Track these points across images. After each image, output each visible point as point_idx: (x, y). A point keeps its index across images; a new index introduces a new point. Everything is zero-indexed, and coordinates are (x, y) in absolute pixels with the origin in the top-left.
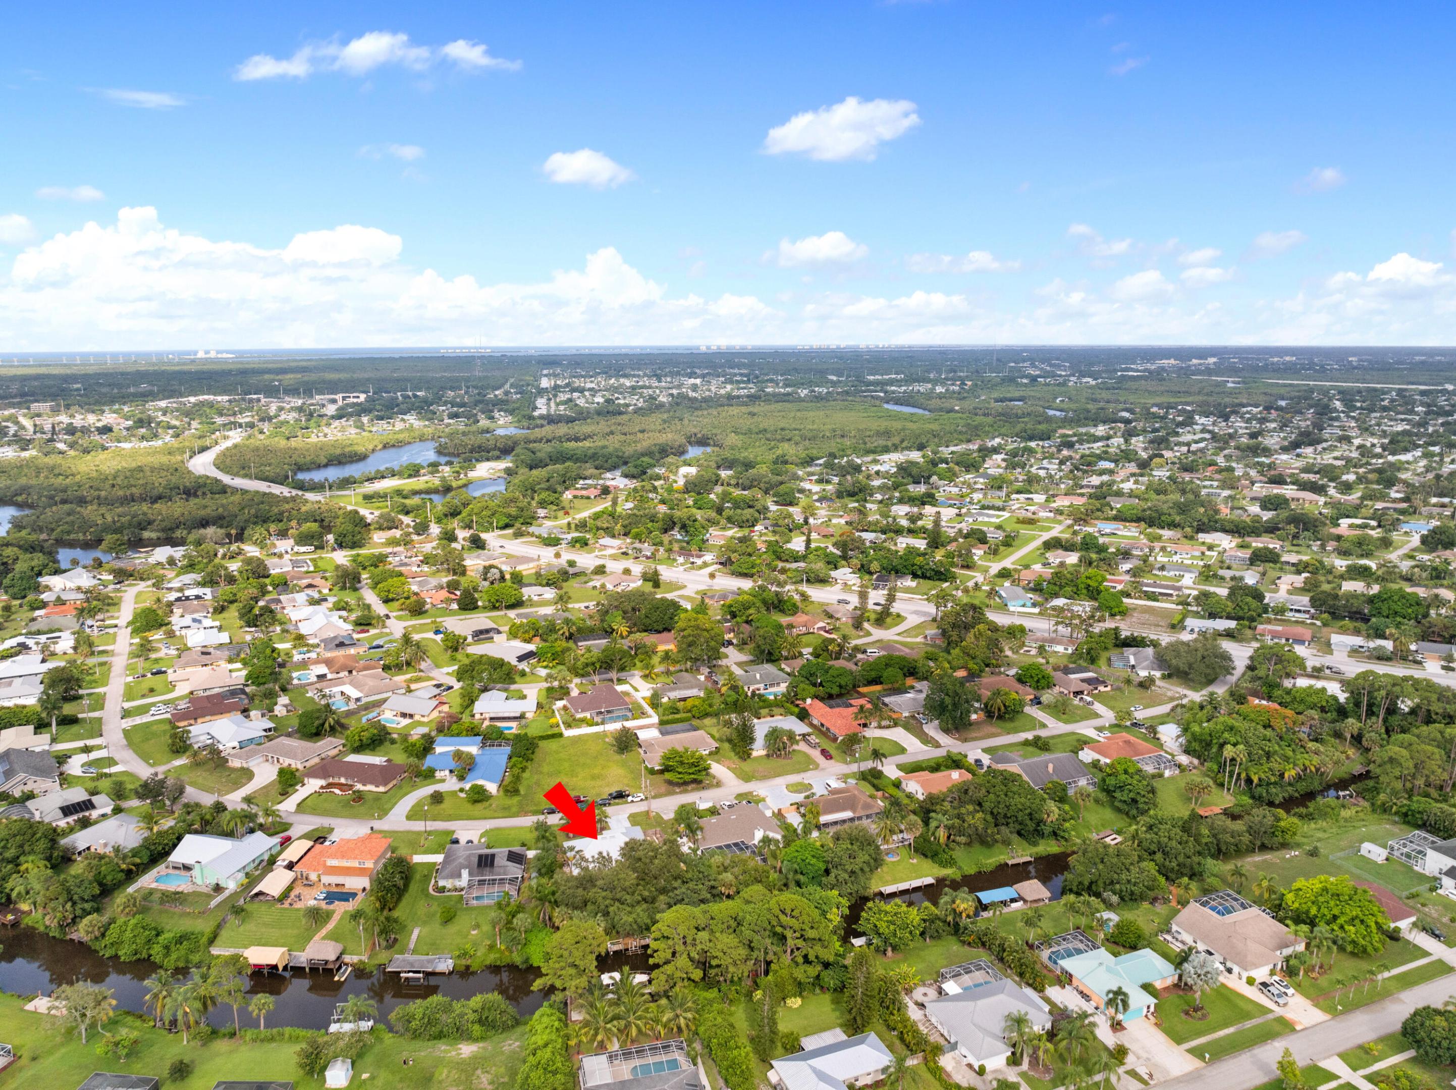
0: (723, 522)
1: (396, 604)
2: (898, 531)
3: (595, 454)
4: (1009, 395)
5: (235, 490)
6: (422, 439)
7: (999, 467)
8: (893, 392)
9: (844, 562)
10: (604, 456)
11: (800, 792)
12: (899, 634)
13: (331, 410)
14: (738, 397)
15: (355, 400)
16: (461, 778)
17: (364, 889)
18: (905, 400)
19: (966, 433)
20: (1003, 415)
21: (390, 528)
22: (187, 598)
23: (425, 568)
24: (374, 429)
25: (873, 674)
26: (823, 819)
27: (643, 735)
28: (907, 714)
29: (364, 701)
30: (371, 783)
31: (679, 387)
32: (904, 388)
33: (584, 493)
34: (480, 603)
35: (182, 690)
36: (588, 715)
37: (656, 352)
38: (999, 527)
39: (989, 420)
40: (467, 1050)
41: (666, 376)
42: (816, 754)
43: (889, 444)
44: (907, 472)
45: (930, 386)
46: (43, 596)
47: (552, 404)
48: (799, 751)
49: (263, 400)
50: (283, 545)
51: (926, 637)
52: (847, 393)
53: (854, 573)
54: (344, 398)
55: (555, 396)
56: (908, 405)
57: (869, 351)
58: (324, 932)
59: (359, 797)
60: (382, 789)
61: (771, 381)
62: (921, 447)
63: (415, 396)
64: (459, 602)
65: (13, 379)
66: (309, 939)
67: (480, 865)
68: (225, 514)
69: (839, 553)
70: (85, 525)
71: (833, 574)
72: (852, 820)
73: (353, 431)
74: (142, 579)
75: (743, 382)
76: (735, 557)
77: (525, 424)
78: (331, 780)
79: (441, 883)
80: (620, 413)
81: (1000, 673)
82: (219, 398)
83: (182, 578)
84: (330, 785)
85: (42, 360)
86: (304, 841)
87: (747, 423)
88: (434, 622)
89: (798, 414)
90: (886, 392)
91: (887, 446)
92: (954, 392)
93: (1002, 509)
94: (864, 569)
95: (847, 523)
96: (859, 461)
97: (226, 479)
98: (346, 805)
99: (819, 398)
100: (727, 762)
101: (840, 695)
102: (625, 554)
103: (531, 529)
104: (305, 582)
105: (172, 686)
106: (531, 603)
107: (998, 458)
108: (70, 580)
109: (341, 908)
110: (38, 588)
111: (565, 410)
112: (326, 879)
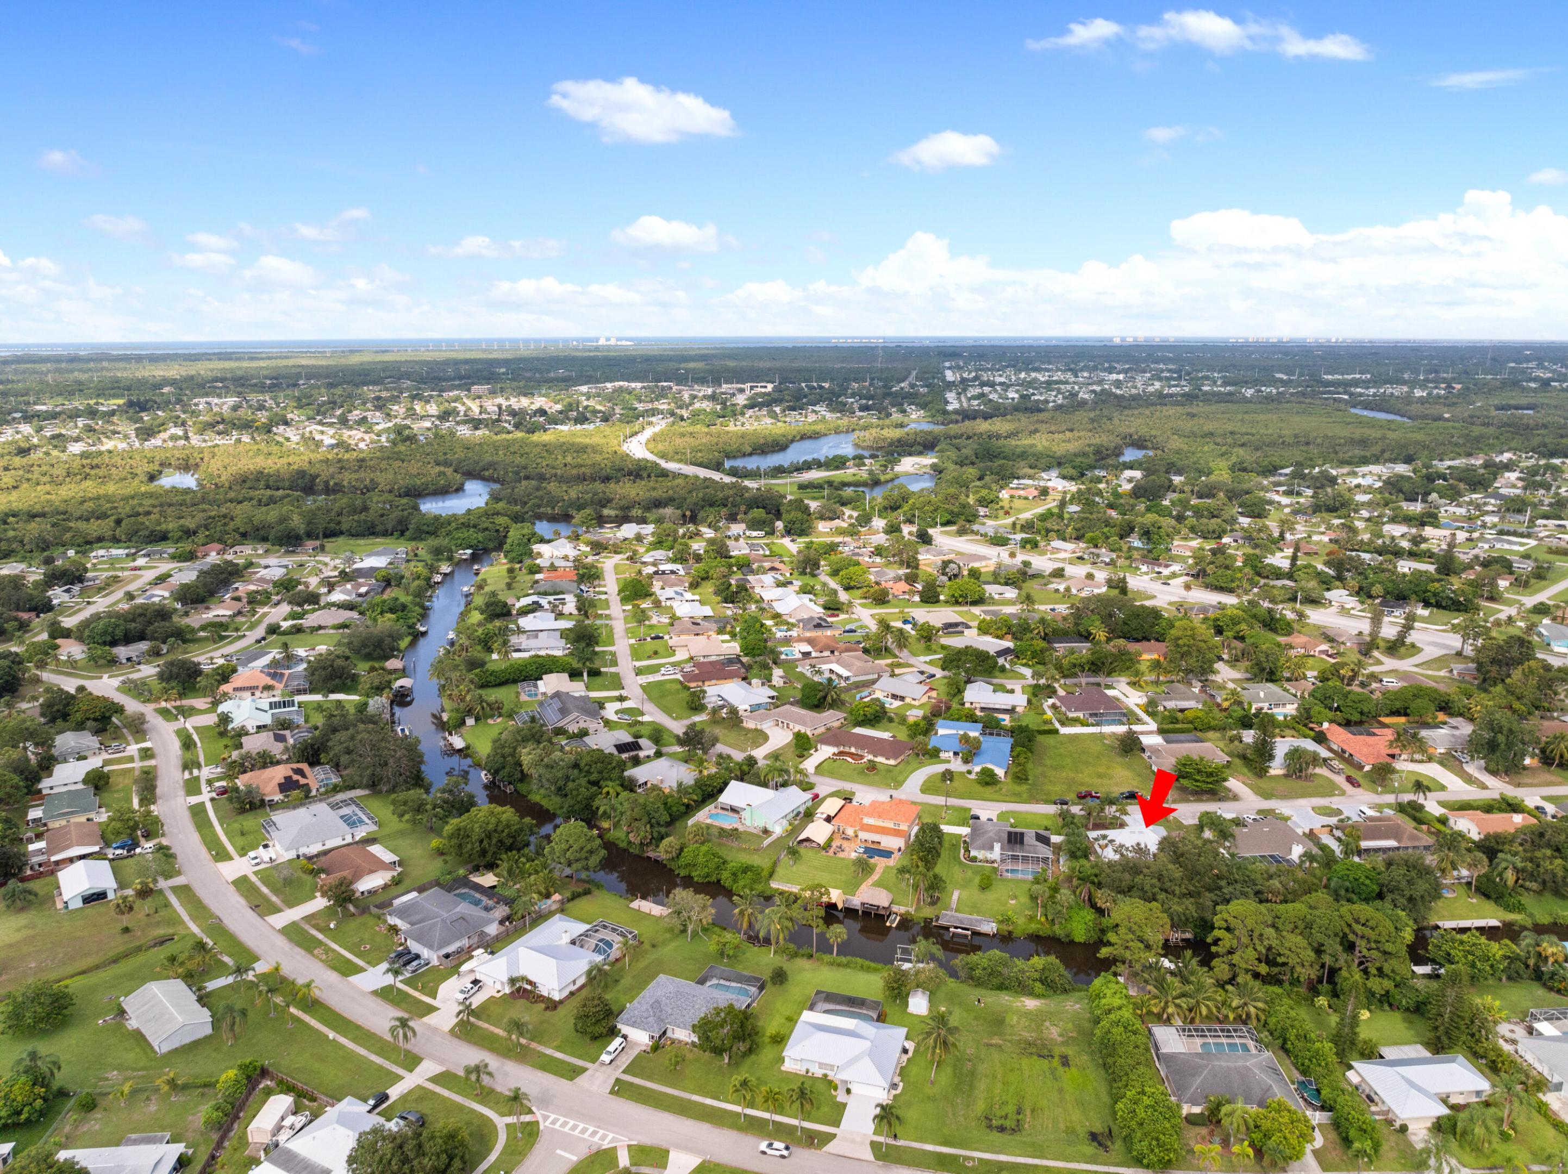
0: (1185, 531)
1: (858, 593)
2: (1398, 553)
3: (1024, 452)
4: (1512, 402)
5: (676, 475)
6: (837, 431)
7: (1514, 486)
8: (1361, 395)
9: (1338, 583)
10: (1034, 455)
11: (1330, 815)
12: (1416, 666)
13: (741, 400)
14: (1172, 395)
15: (763, 390)
16: (966, 761)
17: (900, 850)
18: (1380, 404)
19: (1464, 445)
20: (1509, 425)
21: (832, 519)
22: (664, 572)
23: (878, 560)
24: (788, 419)
25: (1398, 704)
26: (1365, 844)
27: (1146, 740)
28: (1442, 751)
29: (852, 680)
30: (882, 755)
31: (1101, 382)
32: (1372, 391)
33: (1022, 493)
34: (942, 598)
35: (681, 655)
36: (1080, 715)
37: (1064, 344)
38: (1526, 556)
39: (1491, 430)
40: (1031, 1004)
41: (1082, 370)
42: (1340, 780)
43: (1368, 454)
44: (1394, 486)
45: (1405, 389)
46: (538, 561)
47: (963, 399)
48: (1321, 776)
49: (675, 388)
50: (737, 529)
51: (1451, 671)
52: (1303, 394)
53: (1351, 595)
54: (752, 388)
55: (965, 390)
56: (1380, 410)
57: (1320, 347)
58: (870, 881)
59: (872, 767)
60: (892, 762)
61: (1207, 378)
62: (1408, 460)
63: (821, 388)
64: (921, 594)
65: (447, 363)
66: (858, 886)
67: (1009, 841)
68: (676, 496)
69: (1331, 572)
70: (553, 502)
71: (1328, 595)
72: (1398, 848)
73: (769, 421)
74: (616, 552)
75: (1174, 379)
76: (1210, 569)
77: (940, 419)
78: (842, 749)
79: (973, 853)
80: (1040, 410)
81: (1553, 718)
82: (633, 385)
83: (652, 553)
84: (841, 753)
85: (466, 344)
86: (835, 799)
87: (1189, 425)
88: (901, 612)
89: (1246, 417)
90: (1351, 394)
91: (1365, 457)
92: (1439, 396)
93: (1528, 536)
94: (1362, 593)
95: (1331, 540)
96: (1334, 472)
97: (664, 464)
98: (861, 772)
99: (1269, 399)
100: (1241, 777)
101: (1361, 723)
102: (1080, 558)
103: (975, 527)
104: (767, 565)
105: (672, 651)
106: (993, 602)
107: (1513, 476)
108: (557, 548)
109: (880, 863)
110: (530, 554)
111: (979, 405)
112: (863, 835)
